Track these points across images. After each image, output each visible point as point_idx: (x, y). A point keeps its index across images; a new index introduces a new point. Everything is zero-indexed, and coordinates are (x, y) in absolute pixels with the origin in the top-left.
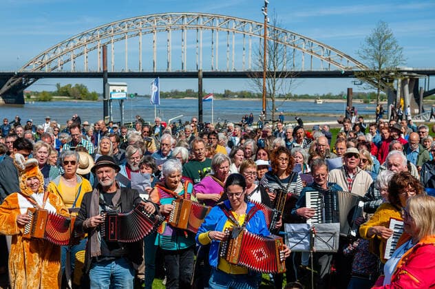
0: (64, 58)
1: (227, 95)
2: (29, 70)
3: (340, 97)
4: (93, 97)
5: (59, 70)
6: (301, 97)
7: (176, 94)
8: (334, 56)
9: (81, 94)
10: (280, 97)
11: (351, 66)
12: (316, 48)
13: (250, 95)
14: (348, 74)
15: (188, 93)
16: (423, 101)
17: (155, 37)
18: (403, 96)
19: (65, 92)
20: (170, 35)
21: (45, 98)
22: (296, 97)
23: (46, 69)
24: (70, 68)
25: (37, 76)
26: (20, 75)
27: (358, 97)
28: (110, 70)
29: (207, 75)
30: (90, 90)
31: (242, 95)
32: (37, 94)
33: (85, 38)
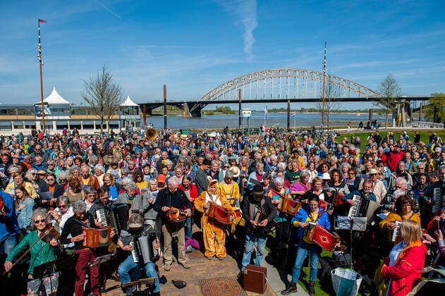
0: (220, 94)
1: (303, 110)
2: (203, 100)
3: (365, 111)
4: (234, 113)
5: (217, 100)
6: (343, 111)
7: (275, 111)
8: (362, 89)
9: (228, 111)
10: (331, 111)
11: (372, 95)
12: (352, 85)
13: (315, 111)
14: (369, 100)
15: (282, 110)
16: (412, 114)
17: (265, 82)
18: (401, 112)
19: (220, 110)
20: (273, 81)
21: (211, 113)
22: (340, 111)
23: (211, 99)
24: (222, 99)
25: (207, 103)
26: (199, 102)
27: (375, 112)
28: (243, 99)
29: (292, 101)
30: (232, 109)
31: (311, 110)
32: (207, 111)
33: (230, 83)
